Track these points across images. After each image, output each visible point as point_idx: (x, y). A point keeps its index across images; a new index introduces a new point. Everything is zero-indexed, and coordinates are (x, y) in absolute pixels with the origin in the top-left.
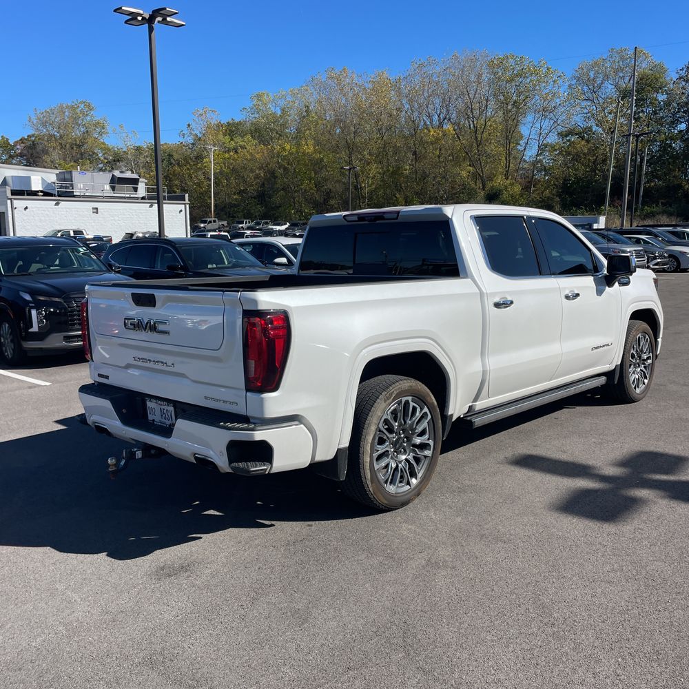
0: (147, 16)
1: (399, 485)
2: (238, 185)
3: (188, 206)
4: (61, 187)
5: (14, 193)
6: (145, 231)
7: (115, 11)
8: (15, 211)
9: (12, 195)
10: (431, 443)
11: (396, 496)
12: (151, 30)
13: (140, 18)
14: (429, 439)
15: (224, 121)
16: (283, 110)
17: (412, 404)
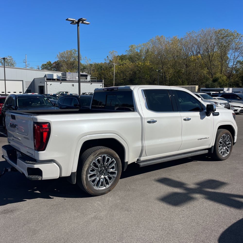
0: (77, 21)
1: (101, 187)
2: (123, 76)
3: (103, 84)
4: (63, 78)
5: (48, 79)
6: (89, 92)
7: (66, 20)
8: (48, 85)
9: (47, 80)
10: (116, 172)
11: (98, 191)
12: (78, 26)
13: (75, 22)
14: (115, 170)
15: (120, 55)
16: (140, 51)
17: (107, 158)
